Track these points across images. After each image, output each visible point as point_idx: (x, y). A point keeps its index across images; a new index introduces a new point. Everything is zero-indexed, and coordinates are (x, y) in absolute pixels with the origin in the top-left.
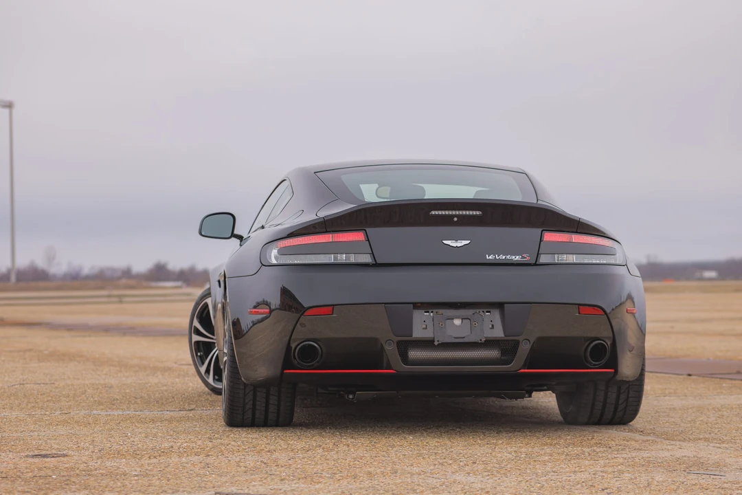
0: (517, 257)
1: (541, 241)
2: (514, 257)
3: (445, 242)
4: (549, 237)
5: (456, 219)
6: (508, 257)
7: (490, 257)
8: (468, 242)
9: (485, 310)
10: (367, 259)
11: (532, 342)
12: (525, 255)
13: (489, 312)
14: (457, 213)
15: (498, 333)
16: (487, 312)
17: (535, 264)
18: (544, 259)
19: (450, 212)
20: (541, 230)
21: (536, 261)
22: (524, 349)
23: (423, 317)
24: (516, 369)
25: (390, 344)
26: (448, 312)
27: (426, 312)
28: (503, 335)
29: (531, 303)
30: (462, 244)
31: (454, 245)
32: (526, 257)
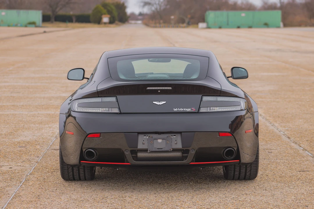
0: (189, 109)
1: (201, 101)
2: (187, 110)
3: (154, 102)
4: (205, 98)
5: (159, 91)
6: (184, 109)
7: (176, 110)
8: (165, 102)
10: (116, 110)
11: (196, 150)
12: (193, 108)
13: (175, 136)
14: (160, 88)
15: (179, 146)
16: (174, 136)
17: (198, 112)
18: (202, 110)
19: (157, 88)
20: (201, 95)
21: (198, 111)
22: (192, 153)
23: (143, 138)
24: (189, 162)
25: (127, 151)
26: (155, 136)
27: (144, 136)
28: (181, 147)
29: (195, 132)
30: (162, 104)
31: (158, 104)
32: (194, 110)
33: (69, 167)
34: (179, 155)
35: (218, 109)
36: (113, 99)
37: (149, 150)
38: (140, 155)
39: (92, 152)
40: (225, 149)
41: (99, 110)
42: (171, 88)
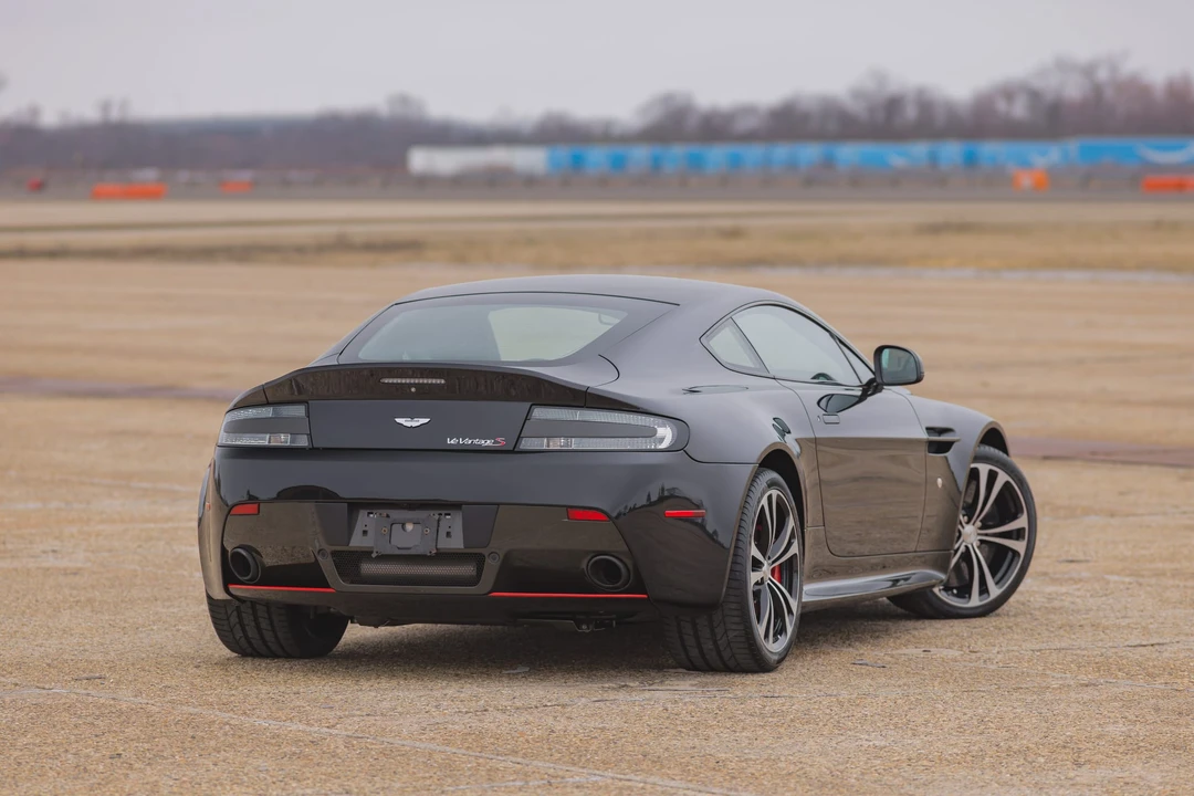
0: (488, 442)
1: (526, 419)
2: (483, 442)
3: (398, 420)
4: (540, 413)
5: (413, 390)
6: (476, 441)
7: (452, 442)
8: (426, 420)
9: (443, 512)
10: (303, 442)
11: (502, 557)
12: (499, 439)
13: (449, 515)
14: (417, 381)
15: (456, 543)
16: (446, 514)
17: (512, 452)
18: (526, 444)
19: (408, 381)
20: (528, 405)
21: (514, 448)
22: (492, 566)
23: (365, 520)
24: (486, 592)
25: (323, 555)
26: (396, 514)
27: (369, 513)
28: (462, 547)
29: (498, 504)
30: (418, 424)
31: (409, 424)
32: (501, 442)
33: (229, 612)
34: (467, 570)
35: (575, 444)
36: (298, 411)
37: (375, 550)
38: (368, 568)
39: (243, 556)
40: (589, 557)
41: (263, 440)
42: (443, 382)
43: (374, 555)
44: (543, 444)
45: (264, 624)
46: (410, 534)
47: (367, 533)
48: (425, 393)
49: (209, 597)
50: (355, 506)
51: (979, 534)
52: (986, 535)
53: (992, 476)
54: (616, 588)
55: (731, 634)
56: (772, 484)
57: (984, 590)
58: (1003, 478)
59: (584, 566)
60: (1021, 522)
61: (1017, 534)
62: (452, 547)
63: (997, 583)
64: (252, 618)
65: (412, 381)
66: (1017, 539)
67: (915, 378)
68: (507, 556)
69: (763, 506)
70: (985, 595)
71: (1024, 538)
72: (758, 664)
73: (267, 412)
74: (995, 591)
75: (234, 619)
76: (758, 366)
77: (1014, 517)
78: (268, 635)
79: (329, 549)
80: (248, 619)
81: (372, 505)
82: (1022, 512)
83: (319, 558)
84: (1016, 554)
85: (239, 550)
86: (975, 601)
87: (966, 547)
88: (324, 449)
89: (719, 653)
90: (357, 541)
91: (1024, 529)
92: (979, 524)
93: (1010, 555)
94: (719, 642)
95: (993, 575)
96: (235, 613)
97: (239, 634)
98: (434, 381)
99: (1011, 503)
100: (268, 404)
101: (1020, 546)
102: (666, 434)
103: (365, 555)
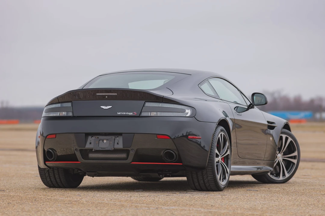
0: (131, 113)
1: (143, 106)
2: (129, 113)
3: (101, 107)
4: (148, 104)
5: (106, 97)
6: (127, 113)
7: (119, 114)
8: (111, 107)
9: (116, 137)
10: (70, 114)
11: (135, 151)
12: (135, 113)
13: (118, 137)
14: (108, 94)
15: (120, 146)
16: (117, 137)
17: (139, 117)
18: (144, 114)
19: (105, 94)
20: (144, 101)
21: (140, 115)
22: (132, 153)
23: (90, 139)
24: (130, 162)
25: (77, 151)
26: (101, 137)
27: (92, 137)
28: (122, 147)
29: (134, 133)
30: (108, 108)
31: (105, 108)
32: (135, 114)
33: (45, 172)
34: (124, 155)
35: (159, 114)
36: (69, 105)
37: (94, 149)
38: (91, 155)
39: (51, 152)
40: (164, 150)
41: (58, 114)
42: (116, 94)
43: (93, 150)
44: (149, 114)
45: (57, 176)
46: (105, 144)
47: (91, 143)
48: (111, 98)
49: (39, 167)
50: (87, 135)
51: (282, 157)
52: (285, 157)
53: (287, 139)
54: (172, 161)
55: (209, 178)
56: (222, 131)
57: (284, 175)
58: (290, 139)
59: (162, 154)
60: (296, 154)
61: (294, 157)
62: (119, 147)
63: (288, 173)
64: (53, 174)
65: (106, 94)
66: (294, 159)
67: (264, 103)
68: (137, 150)
69: (219, 137)
70: (284, 176)
71: (296, 159)
72: (217, 188)
73: (59, 105)
74: (287, 175)
75: (47, 175)
76: (216, 96)
77: (293, 152)
78: (58, 180)
79: (79, 148)
80: (52, 174)
81: (93, 134)
82: (296, 150)
83: (76, 152)
84: (294, 164)
85: (50, 150)
86: (281, 178)
87: (279, 161)
88: (77, 116)
89: (205, 184)
90: (88, 146)
91: (296, 156)
92: (282, 154)
93: (292, 164)
94: (205, 181)
95: (287, 170)
96: (47, 173)
97: (49, 180)
98: (113, 94)
99: (292, 148)
100: (59, 103)
101: (295, 161)
102: (189, 112)
103: (91, 151)
